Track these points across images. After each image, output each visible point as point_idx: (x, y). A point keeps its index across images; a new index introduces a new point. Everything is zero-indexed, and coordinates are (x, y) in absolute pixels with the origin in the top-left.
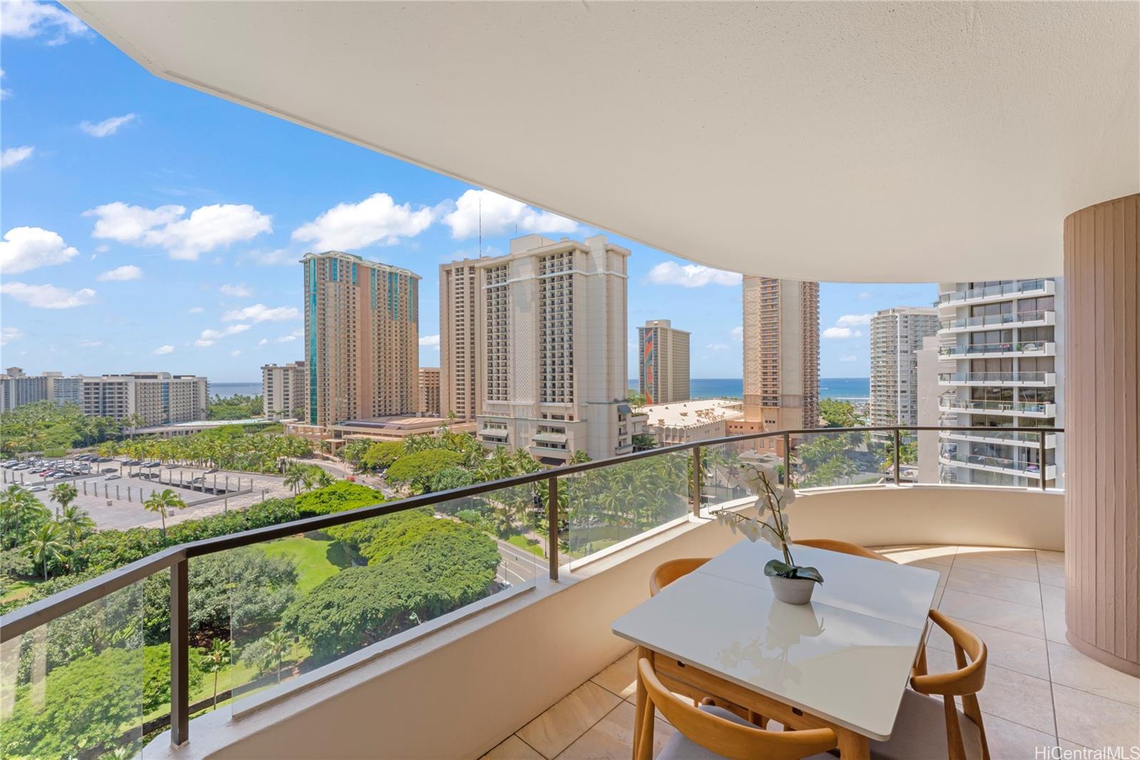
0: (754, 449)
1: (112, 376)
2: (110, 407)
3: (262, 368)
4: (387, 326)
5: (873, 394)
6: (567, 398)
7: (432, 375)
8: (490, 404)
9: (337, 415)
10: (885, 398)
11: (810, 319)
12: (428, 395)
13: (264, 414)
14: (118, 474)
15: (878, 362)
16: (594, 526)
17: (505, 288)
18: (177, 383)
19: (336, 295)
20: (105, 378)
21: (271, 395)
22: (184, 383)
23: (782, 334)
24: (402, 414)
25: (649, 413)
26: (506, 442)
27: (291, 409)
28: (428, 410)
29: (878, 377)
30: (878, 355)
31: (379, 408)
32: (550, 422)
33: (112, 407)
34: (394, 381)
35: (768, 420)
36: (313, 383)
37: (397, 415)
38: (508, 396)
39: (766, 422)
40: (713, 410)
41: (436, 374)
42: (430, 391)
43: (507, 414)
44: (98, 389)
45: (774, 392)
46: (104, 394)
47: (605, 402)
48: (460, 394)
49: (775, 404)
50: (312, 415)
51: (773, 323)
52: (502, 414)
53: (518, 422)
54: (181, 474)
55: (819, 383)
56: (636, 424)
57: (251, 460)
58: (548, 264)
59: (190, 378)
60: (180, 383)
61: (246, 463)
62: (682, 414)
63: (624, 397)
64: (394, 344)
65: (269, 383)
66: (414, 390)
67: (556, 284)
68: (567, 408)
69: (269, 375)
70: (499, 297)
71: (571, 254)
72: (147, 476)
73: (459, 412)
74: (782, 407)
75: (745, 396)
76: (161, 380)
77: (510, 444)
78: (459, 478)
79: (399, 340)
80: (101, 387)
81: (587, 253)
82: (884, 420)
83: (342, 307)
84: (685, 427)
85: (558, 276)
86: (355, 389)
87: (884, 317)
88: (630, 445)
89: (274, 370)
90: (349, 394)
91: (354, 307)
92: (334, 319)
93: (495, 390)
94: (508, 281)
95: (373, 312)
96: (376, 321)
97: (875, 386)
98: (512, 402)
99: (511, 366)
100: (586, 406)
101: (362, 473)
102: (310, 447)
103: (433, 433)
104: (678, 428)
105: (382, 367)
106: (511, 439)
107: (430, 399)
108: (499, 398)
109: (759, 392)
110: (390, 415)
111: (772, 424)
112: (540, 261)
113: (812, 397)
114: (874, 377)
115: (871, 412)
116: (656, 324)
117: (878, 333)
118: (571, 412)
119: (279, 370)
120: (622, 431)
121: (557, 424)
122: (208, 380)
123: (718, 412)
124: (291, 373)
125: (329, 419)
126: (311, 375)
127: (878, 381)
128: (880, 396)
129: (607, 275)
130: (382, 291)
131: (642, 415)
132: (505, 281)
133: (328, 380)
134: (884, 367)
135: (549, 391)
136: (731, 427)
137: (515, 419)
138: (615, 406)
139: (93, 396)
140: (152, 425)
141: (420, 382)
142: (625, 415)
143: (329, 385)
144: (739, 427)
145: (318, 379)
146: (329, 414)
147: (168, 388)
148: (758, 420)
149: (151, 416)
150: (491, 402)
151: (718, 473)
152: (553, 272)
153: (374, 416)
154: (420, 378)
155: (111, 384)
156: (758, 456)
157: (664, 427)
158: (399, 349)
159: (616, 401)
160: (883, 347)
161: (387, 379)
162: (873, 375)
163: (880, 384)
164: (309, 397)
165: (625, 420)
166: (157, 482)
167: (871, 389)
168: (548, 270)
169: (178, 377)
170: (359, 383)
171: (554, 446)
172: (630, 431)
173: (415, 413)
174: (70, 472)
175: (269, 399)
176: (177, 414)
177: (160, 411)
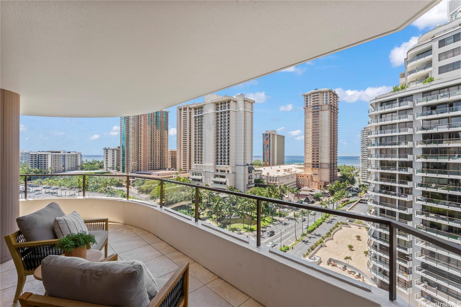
0: (308, 186)
1: (42, 151)
2: (41, 164)
3: (104, 149)
4: (155, 132)
5: (361, 163)
6: (226, 163)
7: (173, 153)
8: (195, 165)
9: (133, 169)
10: (367, 165)
11: (333, 131)
12: (172, 161)
13: (104, 168)
14: (40, 192)
15: (364, 149)
16: (235, 217)
17: (202, 116)
18: (68, 155)
19: (133, 119)
20: (39, 152)
21: (107, 160)
22: (71, 155)
23: (321, 137)
24: (160, 169)
25: (263, 170)
26: (201, 181)
27: (115, 166)
28: (172, 168)
29: (364, 156)
30: (364, 146)
31: (151, 166)
32: (219, 173)
33: (42, 164)
34: (158, 155)
35: (315, 173)
36: (124, 155)
37: (158, 169)
38: (203, 162)
39: (314, 174)
40: (291, 169)
41: (175, 152)
42: (173, 159)
43: (202, 170)
44: (36, 157)
45: (317, 162)
46: (38, 159)
47: (243, 165)
48: (185, 161)
49: (318, 167)
50: (123, 169)
51: (317, 132)
52: (200, 169)
53: (206, 173)
54: (66, 192)
55: (337, 158)
56: (257, 175)
57: (95, 187)
58: (220, 106)
59: (74, 153)
60: (70, 155)
61: (93, 188)
62: (277, 171)
63: (251, 163)
64: (158, 140)
65: (106, 155)
66: (166, 159)
67: (223, 115)
68: (227, 167)
69: (106, 152)
70: (200, 120)
71: (229, 102)
72: (52, 193)
73: (184, 168)
74: (321, 168)
75: (305, 163)
76: (62, 153)
77: (203, 182)
78: (179, 196)
79: (160, 138)
80: (37, 156)
81: (236, 102)
82: (366, 175)
83: (135, 124)
84: (278, 176)
85: (223, 111)
86: (141, 158)
87: (366, 130)
88: (253, 183)
89: (108, 150)
90: (138, 160)
91: (141, 124)
92: (132, 129)
93: (197, 159)
94: (203, 113)
95: (149, 126)
96: (150, 130)
97: (362, 160)
98: (204, 165)
99: (204, 149)
100: (235, 167)
101: (142, 194)
102: (121, 182)
103: (172, 177)
104: (275, 176)
105: (153, 149)
106: (203, 180)
107: (173, 163)
108: (199, 163)
109: (311, 162)
110: (156, 169)
111: (316, 176)
112: (216, 105)
113: (334, 164)
114: (362, 156)
115: (361, 171)
116: (270, 132)
117: (364, 137)
118: (228, 169)
119: (110, 150)
120: (250, 178)
121: (222, 174)
122: (82, 154)
123: (294, 170)
124: (115, 151)
125: (130, 171)
126: (123, 152)
127: (364, 158)
128: (365, 164)
129: (244, 111)
130: (153, 117)
131: (260, 171)
132: (202, 113)
133: (130, 154)
134: (366, 151)
135: (219, 160)
136: (299, 176)
137: (205, 172)
138: (247, 167)
139: (34, 160)
140: (58, 172)
141: (168, 156)
142: (251, 171)
143: (130, 156)
144: (302, 176)
145: (125, 154)
146: (130, 169)
147: (65, 157)
148: (310, 173)
149: (58, 168)
150: (195, 164)
151: (290, 196)
152: (221, 110)
153: (149, 170)
154: (169, 154)
155: (41, 155)
156: (309, 189)
157: (269, 176)
158: (160, 142)
159: (248, 165)
160: (366, 143)
161: (155, 154)
162: (361, 155)
163: (365, 159)
164: (121, 161)
165: (251, 173)
166: (56, 196)
167: (361, 161)
168: (219, 109)
169: (70, 152)
170: (142, 156)
171: (221, 183)
172: (254, 177)
173: (166, 169)
174: (22, 191)
175: (106, 162)
176: (68, 168)
177: (61, 166)
